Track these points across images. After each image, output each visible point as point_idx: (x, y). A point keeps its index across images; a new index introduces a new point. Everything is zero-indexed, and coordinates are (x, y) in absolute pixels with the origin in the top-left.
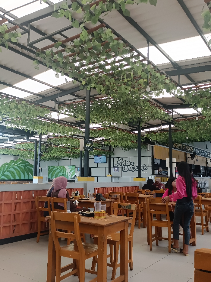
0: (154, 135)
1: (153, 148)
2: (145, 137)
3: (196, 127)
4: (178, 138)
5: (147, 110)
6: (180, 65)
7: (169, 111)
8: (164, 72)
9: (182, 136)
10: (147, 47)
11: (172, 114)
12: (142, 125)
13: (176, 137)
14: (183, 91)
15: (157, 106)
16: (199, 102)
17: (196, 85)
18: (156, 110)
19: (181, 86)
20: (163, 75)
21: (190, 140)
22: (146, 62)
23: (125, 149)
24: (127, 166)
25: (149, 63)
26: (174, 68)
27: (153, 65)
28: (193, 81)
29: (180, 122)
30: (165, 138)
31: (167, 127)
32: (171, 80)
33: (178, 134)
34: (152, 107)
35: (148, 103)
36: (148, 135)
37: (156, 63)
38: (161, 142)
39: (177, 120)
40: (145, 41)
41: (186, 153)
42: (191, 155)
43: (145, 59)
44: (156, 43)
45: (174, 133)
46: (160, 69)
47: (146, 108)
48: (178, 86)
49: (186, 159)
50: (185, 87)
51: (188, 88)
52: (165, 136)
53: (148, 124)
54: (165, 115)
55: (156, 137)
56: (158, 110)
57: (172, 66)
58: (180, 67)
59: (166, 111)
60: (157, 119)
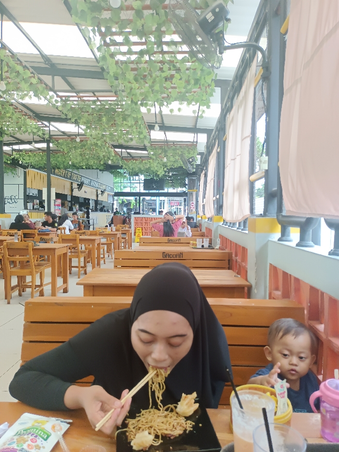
0: (25, 156)
1: (25, 173)
2: (12, 157)
3: (79, 150)
4: (58, 162)
5: (9, 117)
6: (54, 61)
7: (45, 124)
8: (28, 66)
9: (64, 160)
11: (48, 129)
12: (6, 138)
13: (56, 160)
14: (59, 99)
15: (26, 115)
16: (80, 118)
17: (77, 95)
18: (25, 120)
19: (55, 92)
20: (27, 71)
21: (74, 166)
26: (46, 64)
28: (73, 89)
29: (59, 141)
30: (41, 160)
31: (44, 145)
32: (41, 81)
33: (58, 157)
34: (17, 115)
35: (11, 107)
36: (17, 154)
38: (38, 165)
39: (55, 138)
41: (72, 183)
42: (78, 185)
45: (54, 155)
46: (21, 60)
47: (8, 115)
48: (51, 90)
49: (72, 190)
50: (60, 94)
51: (65, 96)
52: (42, 158)
53: (18, 139)
54: (39, 129)
55: (28, 158)
56: (28, 121)
57: (42, 60)
58: (54, 64)
59: (40, 123)
60: (27, 133)
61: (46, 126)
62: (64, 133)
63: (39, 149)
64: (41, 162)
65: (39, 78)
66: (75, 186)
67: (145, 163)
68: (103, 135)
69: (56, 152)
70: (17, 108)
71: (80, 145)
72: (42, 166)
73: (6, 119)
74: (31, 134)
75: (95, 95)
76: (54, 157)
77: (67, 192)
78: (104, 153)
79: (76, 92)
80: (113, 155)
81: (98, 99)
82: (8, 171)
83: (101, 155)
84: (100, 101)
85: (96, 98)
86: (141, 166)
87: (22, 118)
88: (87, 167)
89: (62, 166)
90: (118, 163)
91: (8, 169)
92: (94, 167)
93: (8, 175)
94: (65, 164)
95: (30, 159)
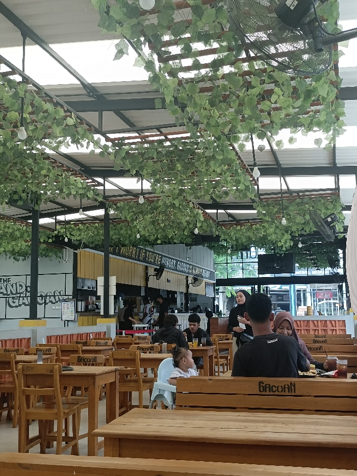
0: (74, 230)
1: (75, 255)
2: (56, 232)
3: (149, 216)
4: (122, 235)
5: (45, 176)
6: (102, 92)
7: (97, 181)
8: (61, 102)
9: (129, 232)
10: (22, 48)
11: (102, 188)
12: (43, 206)
13: (119, 234)
14: (110, 144)
15: (68, 170)
16: (142, 168)
17: (140, 134)
18: (67, 177)
19: (104, 134)
20: (59, 108)
21: (145, 240)
22: (17, 78)
23: (14, 258)
24: (20, 293)
25: (26, 80)
26: (90, 96)
27: (35, 85)
28: (131, 126)
29: (118, 205)
30: (98, 235)
31: (100, 212)
32: (81, 121)
33: (121, 229)
34: (56, 171)
35: (47, 162)
36: (62, 228)
37: (42, 82)
38: (92, 243)
39: (113, 201)
40: (19, 34)
41: (147, 267)
42: (156, 270)
43: (14, 70)
44: (42, 41)
45: (115, 226)
46: (52, 94)
47: (44, 172)
48: (97, 132)
49: (147, 279)
50: (112, 136)
51: (119, 139)
52: (98, 231)
53: (63, 206)
54: (88, 188)
55: (78, 233)
56: (73, 178)
57: (84, 92)
58: (102, 95)
59: (90, 180)
60: (71, 197)
61: (99, 184)
62: (128, 192)
63: (95, 218)
64: (98, 238)
65: (78, 117)
66: (151, 271)
67: (257, 229)
68: (182, 191)
69: (117, 221)
70: (56, 161)
71: (149, 208)
72: (100, 243)
73: (42, 178)
74: (78, 198)
75: (161, 132)
76: (115, 229)
77: (138, 282)
78: (188, 218)
79: (137, 131)
80: (202, 219)
81: (166, 137)
82: (50, 254)
83: (184, 220)
84: (170, 140)
85: (163, 137)
86: (250, 234)
87: (64, 175)
88: (167, 241)
89: (127, 242)
90: (211, 231)
91: (52, 251)
92: (175, 241)
93: (51, 260)
94: (132, 238)
95: (80, 235)
